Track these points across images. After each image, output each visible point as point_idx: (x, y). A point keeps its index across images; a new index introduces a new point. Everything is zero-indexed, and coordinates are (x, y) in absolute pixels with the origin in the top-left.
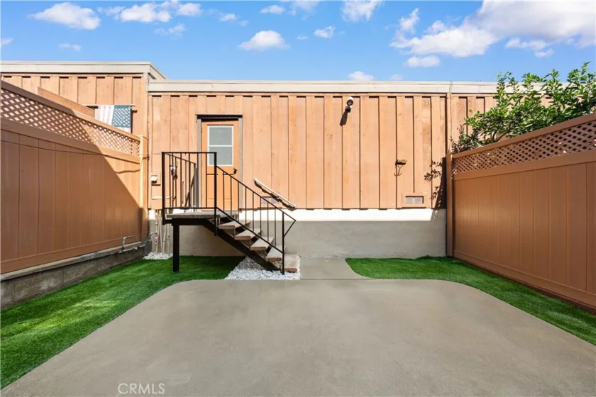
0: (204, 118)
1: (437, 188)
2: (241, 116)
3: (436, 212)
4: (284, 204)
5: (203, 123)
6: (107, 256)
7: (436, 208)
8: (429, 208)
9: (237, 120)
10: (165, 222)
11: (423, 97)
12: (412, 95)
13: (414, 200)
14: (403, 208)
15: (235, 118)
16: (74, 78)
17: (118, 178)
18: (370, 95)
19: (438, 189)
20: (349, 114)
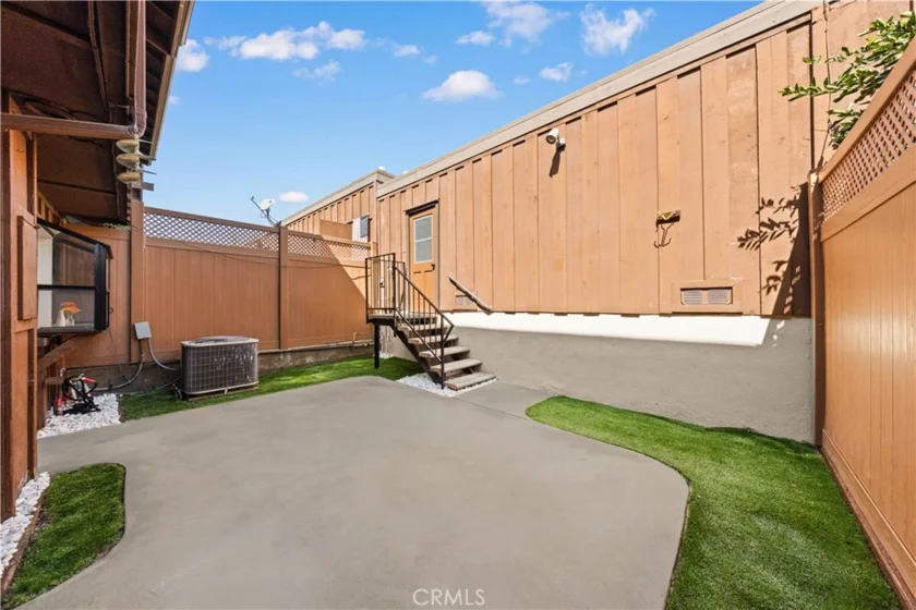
0: (411, 213)
1: (780, 263)
2: (436, 202)
3: (781, 324)
4: (479, 305)
5: (412, 218)
6: (344, 348)
7: (777, 314)
8: (751, 313)
9: (434, 207)
10: (368, 321)
11: (728, 56)
12: (695, 65)
13: (707, 297)
14: (675, 314)
15: (431, 205)
16: (350, 197)
17: (353, 284)
18: (598, 106)
19: (784, 267)
20: (562, 154)
